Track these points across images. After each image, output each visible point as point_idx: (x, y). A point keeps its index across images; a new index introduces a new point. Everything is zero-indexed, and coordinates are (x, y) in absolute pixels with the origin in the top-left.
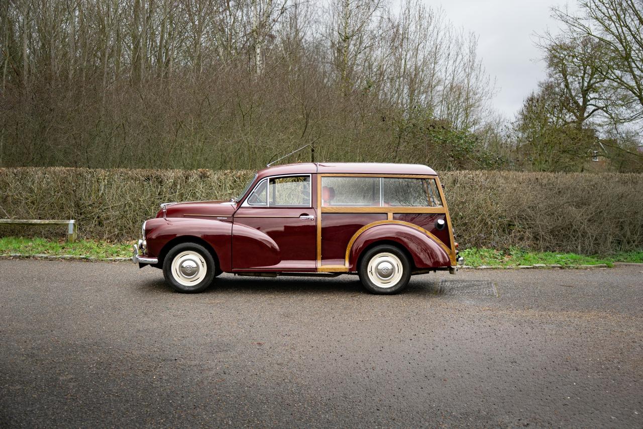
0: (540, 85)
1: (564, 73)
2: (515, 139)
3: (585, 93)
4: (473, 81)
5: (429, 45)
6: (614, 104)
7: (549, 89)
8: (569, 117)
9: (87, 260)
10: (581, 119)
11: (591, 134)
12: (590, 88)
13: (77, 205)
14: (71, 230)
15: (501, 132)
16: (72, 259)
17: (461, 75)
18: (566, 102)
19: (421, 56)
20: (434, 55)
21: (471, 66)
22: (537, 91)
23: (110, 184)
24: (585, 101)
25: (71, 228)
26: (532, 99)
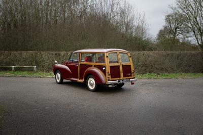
0: (163, 26)
1: (170, 23)
2: (156, 42)
3: (176, 29)
4: (144, 25)
5: (131, 15)
6: (184, 32)
7: (166, 28)
8: (172, 36)
9: (40, 77)
10: (175, 36)
11: (178, 40)
12: (177, 27)
14: (35, 69)
15: (152, 40)
16: (36, 77)
17: (140, 24)
18: (171, 32)
19: (129, 18)
20: (133, 18)
21: (143, 21)
22: (163, 28)
24: (176, 31)
26: (161, 31)
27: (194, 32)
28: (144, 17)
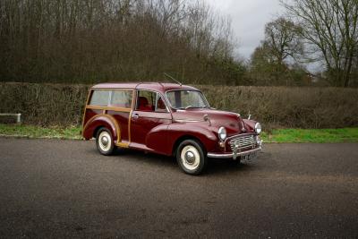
0: (261, 42)
1: (272, 36)
2: (250, 68)
3: (282, 47)
4: (229, 39)
5: (208, 20)
6: (295, 52)
7: (265, 43)
8: (275, 59)
9: (28, 138)
10: (280, 59)
11: (285, 67)
12: (285, 44)
13: (23, 105)
14: (19, 120)
16: (19, 138)
17: (224, 36)
19: (204, 26)
20: (211, 26)
21: (228, 31)
22: (261, 45)
23: (41, 92)
24: (282, 50)
25: (19, 118)
26: (258, 49)
27: (324, 52)
28: (229, 24)
